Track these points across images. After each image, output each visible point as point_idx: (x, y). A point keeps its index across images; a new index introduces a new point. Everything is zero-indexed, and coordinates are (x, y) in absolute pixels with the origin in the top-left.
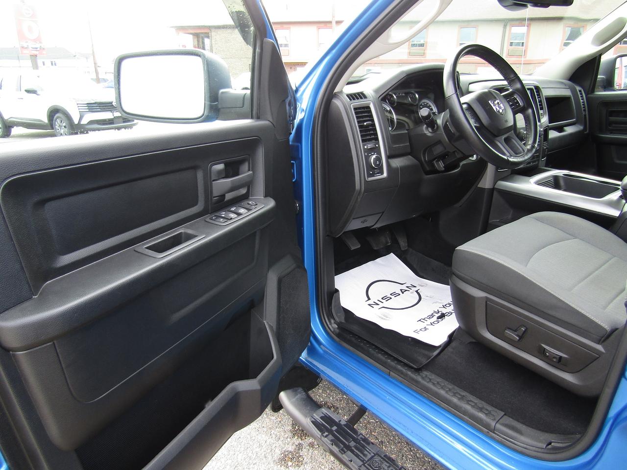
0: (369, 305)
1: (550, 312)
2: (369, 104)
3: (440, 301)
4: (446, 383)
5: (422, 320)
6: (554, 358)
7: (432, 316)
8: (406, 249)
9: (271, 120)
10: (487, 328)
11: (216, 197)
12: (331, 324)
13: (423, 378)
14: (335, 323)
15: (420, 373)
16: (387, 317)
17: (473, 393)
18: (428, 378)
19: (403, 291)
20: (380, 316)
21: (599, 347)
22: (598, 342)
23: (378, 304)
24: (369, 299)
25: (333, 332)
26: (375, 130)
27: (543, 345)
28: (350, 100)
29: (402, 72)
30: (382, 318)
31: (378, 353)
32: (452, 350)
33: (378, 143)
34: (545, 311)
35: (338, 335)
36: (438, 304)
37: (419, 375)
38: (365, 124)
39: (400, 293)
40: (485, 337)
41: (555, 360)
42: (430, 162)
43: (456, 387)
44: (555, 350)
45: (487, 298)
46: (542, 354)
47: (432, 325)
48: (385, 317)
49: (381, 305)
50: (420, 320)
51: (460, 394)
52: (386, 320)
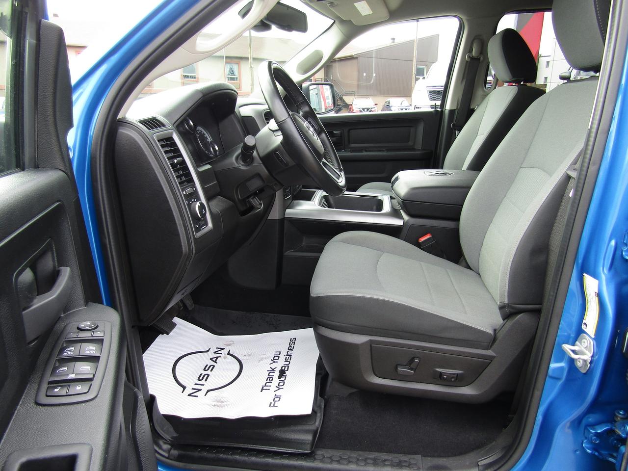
0: (190, 395)
1: (442, 335)
2: (172, 134)
3: (264, 356)
4: (348, 453)
5: (265, 388)
6: (453, 377)
7: (270, 379)
8: (193, 307)
9: (62, 167)
10: (374, 373)
11: (34, 341)
12: (160, 448)
13: (322, 461)
14: (165, 443)
15: (316, 456)
16: (222, 402)
17: (380, 449)
18: (327, 457)
19: (214, 359)
20: (214, 403)
21: (490, 353)
22: (487, 349)
23: (199, 390)
24: (184, 388)
25: (167, 458)
26: (187, 168)
27: (438, 369)
28: (149, 129)
29: (197, 92)
30: (218, 406)
31: (233, 454)
32: (336, 411)
33: (194, 186)
34: (439, 335)
35: (179, 459)
36: (265, 361)
37: (315, 459)
38: (176, 161)
39: (214, 363)
40: (374, 383)
41: (453, 380)
42: (244, 201)
43: (360, 453)
44: (450, 370)
45: (371, 341)
46: (439, 379)
47: (279, 389)
48: (220, 404)
49: (204, 389)
50: (262, 389)
51: (371, 459)
52: (224, 406)
